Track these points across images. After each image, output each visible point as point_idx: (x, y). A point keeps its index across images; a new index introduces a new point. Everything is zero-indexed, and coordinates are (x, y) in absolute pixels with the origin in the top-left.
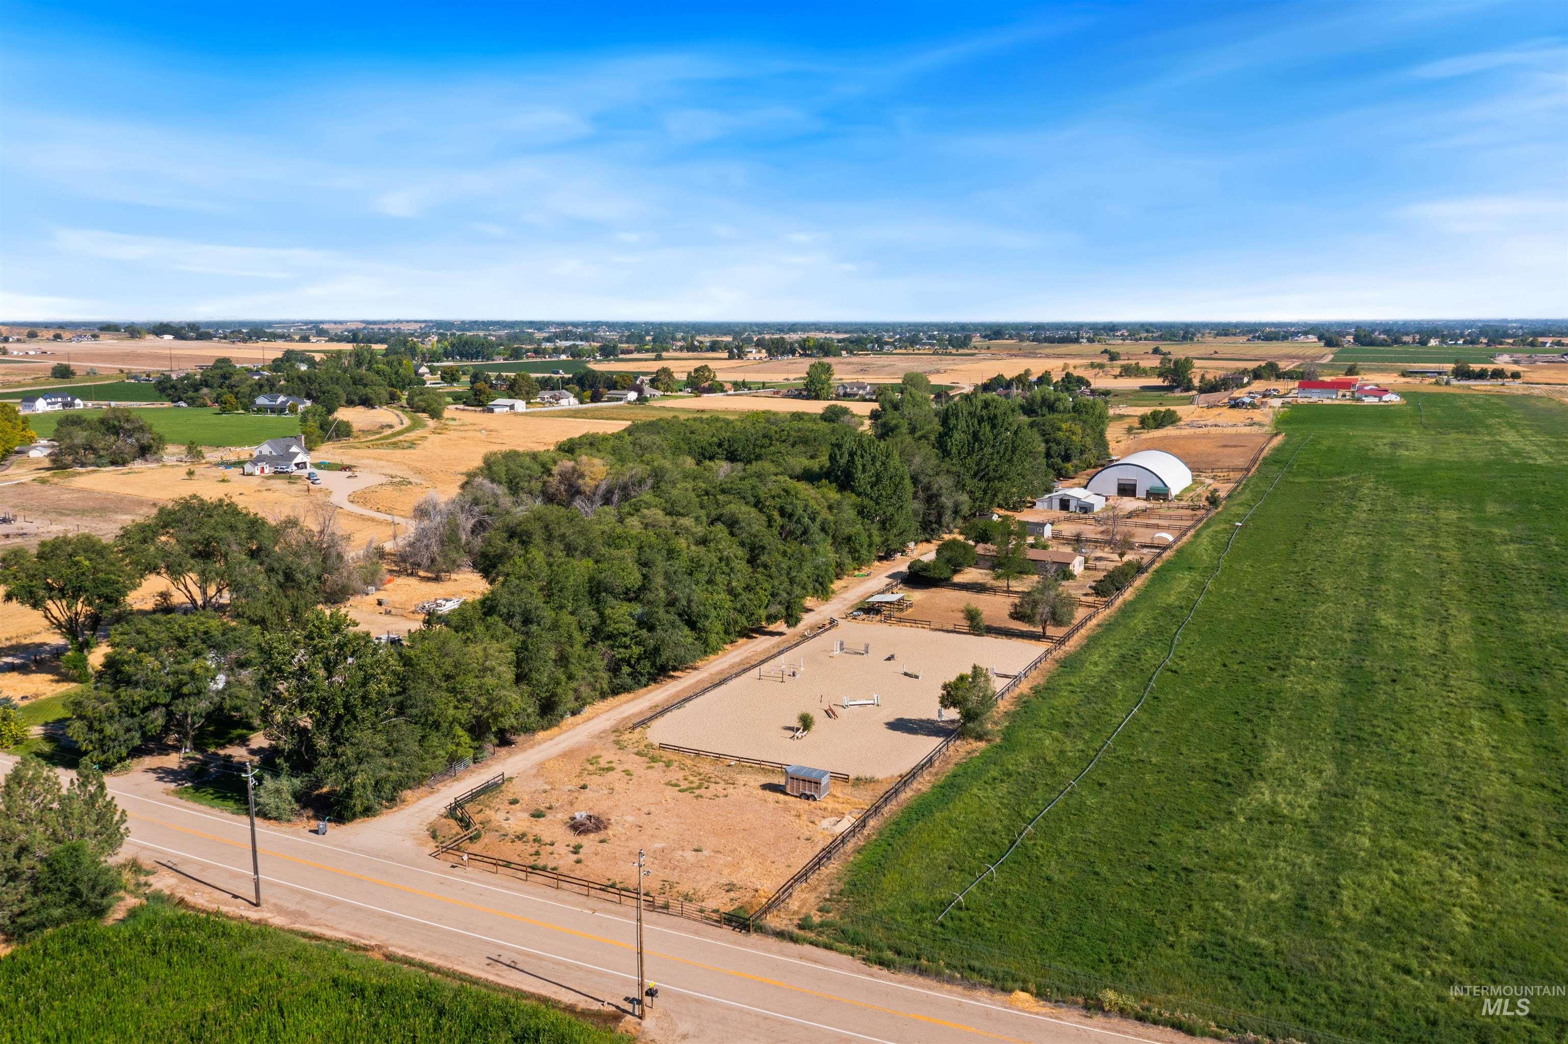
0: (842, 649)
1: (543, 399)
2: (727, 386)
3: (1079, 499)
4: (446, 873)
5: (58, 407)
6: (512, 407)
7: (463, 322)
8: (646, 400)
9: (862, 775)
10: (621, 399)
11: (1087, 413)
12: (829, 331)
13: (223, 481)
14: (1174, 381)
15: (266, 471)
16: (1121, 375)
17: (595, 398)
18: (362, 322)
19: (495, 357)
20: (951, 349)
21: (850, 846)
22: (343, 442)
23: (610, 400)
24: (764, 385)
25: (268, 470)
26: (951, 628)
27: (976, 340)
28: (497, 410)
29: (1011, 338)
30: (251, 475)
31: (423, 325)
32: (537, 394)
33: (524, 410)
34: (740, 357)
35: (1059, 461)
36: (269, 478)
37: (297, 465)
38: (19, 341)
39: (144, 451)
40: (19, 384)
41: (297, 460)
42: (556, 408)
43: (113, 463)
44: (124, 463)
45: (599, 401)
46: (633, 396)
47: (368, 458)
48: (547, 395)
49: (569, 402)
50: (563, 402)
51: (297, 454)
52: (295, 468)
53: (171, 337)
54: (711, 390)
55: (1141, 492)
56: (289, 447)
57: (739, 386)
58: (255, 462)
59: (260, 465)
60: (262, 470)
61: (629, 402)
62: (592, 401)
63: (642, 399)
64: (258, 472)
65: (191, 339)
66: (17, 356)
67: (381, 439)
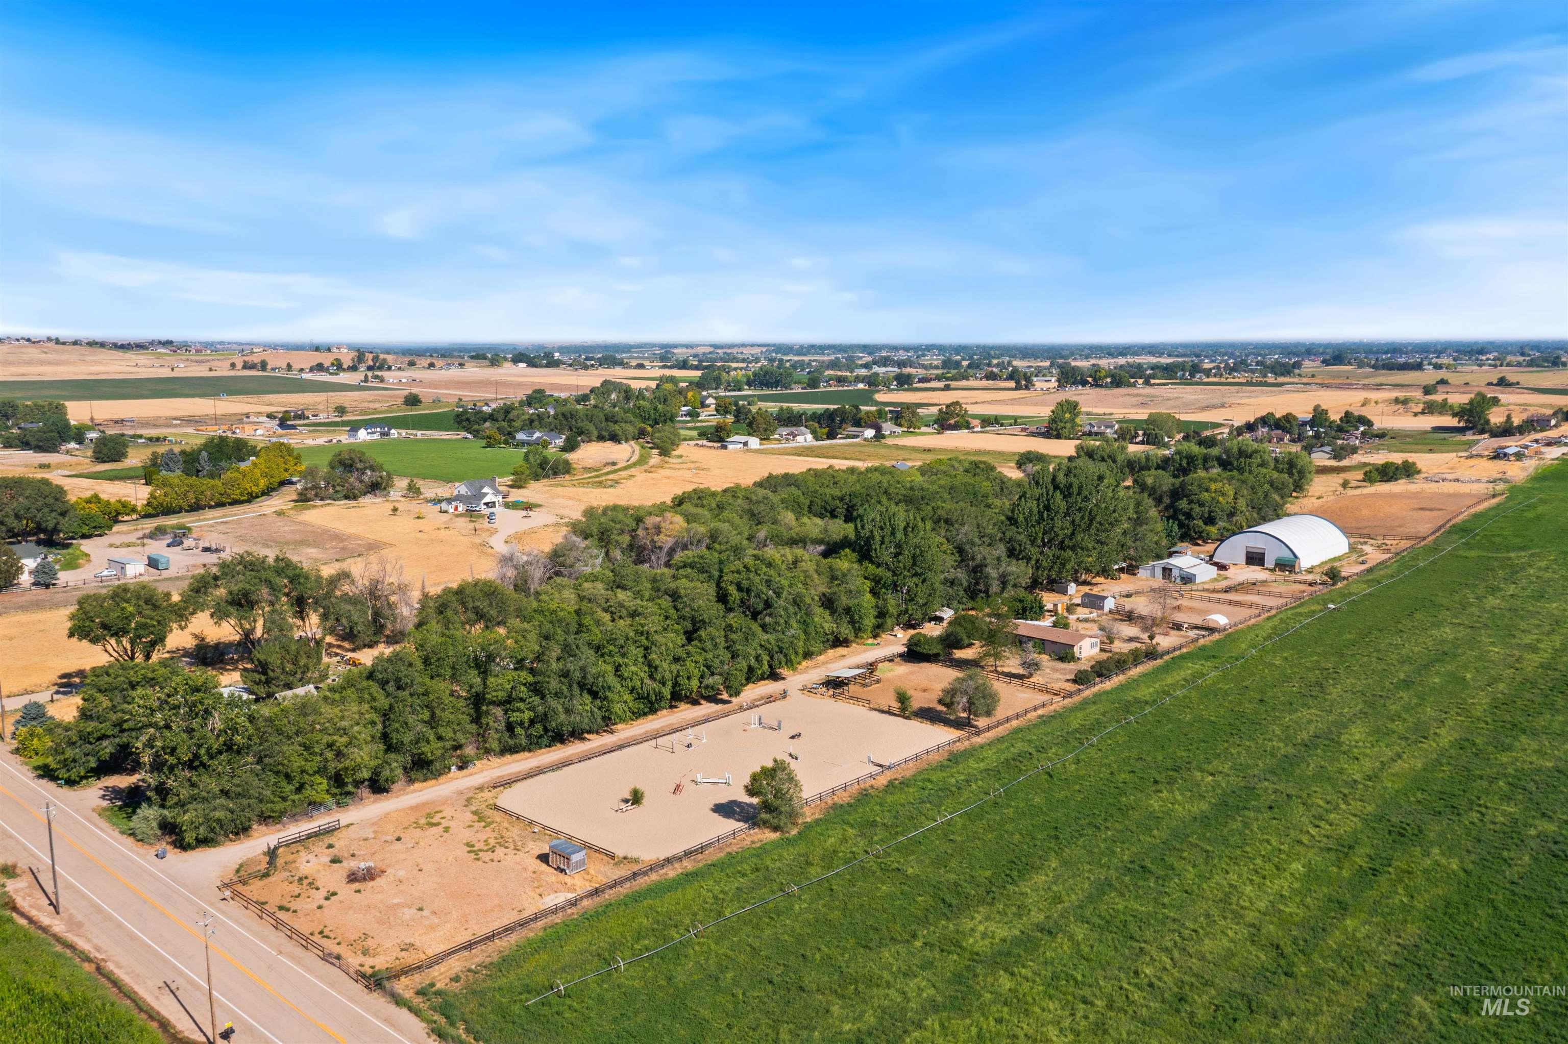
0: (760, 723)
1: (781, 435)
2: (975, 422)
3: (1181, 569)
4: (211, 904)
5: (376, 436)
6: (746, 444)
7: (802, 347)
8: (884, 437)
9: (629, 856)
10: (857, 437)
11: (1250, 472)
12: (1161, 354)
13: (418, 518)
14: (1470, 422)
15: (460, 509)
16: (1423, 413)
17: (831, 435)
18: (711, 346)
19: (793, 386)
20: (1270, 378)
21: (540, 924)
22: (559, 480)
23: (848, 437)
24: (1016, 421)
25: (461, 508)
26: (886, 709)
27: (1309, 365)
28: (730, 447)
29: (1350, 364)
30: (446, 512)
31: (764, 349)
32: (775, 430)
33: (758, 447)
34: (1027, 388)
35: (1201, 523)
36: (461, 515)
37: (485, 504)
38: (399, 369)
39: (375, 487)
40: (375, 411)
41: (486, 500)
42: (792, 445)
43: (347, 497)
44: (355, 498)
45: (835, 438)
46: (870, 433)
47: (563, 497)
48: (785, 431)
49: (805, 438)
50: (800, 439)
51: (486, 494)
52: (484, 507)
53: (525, 365)
54: (955, 427)
55: (1269, 562)
56: (482, 487)
57: (988, 421)
58: (449, 501)
59: (454, 504)
60: (456, 508)
61: (865, 440)
62: (828, 438)
63: (879, 436)
64: (451, 510)
65: (541, 366)
66: (393, 384)
67: (597, 476)
